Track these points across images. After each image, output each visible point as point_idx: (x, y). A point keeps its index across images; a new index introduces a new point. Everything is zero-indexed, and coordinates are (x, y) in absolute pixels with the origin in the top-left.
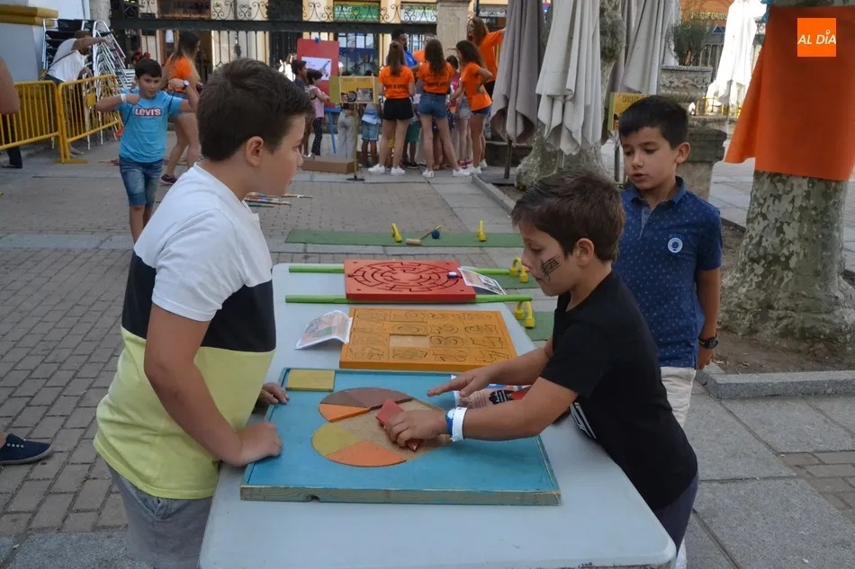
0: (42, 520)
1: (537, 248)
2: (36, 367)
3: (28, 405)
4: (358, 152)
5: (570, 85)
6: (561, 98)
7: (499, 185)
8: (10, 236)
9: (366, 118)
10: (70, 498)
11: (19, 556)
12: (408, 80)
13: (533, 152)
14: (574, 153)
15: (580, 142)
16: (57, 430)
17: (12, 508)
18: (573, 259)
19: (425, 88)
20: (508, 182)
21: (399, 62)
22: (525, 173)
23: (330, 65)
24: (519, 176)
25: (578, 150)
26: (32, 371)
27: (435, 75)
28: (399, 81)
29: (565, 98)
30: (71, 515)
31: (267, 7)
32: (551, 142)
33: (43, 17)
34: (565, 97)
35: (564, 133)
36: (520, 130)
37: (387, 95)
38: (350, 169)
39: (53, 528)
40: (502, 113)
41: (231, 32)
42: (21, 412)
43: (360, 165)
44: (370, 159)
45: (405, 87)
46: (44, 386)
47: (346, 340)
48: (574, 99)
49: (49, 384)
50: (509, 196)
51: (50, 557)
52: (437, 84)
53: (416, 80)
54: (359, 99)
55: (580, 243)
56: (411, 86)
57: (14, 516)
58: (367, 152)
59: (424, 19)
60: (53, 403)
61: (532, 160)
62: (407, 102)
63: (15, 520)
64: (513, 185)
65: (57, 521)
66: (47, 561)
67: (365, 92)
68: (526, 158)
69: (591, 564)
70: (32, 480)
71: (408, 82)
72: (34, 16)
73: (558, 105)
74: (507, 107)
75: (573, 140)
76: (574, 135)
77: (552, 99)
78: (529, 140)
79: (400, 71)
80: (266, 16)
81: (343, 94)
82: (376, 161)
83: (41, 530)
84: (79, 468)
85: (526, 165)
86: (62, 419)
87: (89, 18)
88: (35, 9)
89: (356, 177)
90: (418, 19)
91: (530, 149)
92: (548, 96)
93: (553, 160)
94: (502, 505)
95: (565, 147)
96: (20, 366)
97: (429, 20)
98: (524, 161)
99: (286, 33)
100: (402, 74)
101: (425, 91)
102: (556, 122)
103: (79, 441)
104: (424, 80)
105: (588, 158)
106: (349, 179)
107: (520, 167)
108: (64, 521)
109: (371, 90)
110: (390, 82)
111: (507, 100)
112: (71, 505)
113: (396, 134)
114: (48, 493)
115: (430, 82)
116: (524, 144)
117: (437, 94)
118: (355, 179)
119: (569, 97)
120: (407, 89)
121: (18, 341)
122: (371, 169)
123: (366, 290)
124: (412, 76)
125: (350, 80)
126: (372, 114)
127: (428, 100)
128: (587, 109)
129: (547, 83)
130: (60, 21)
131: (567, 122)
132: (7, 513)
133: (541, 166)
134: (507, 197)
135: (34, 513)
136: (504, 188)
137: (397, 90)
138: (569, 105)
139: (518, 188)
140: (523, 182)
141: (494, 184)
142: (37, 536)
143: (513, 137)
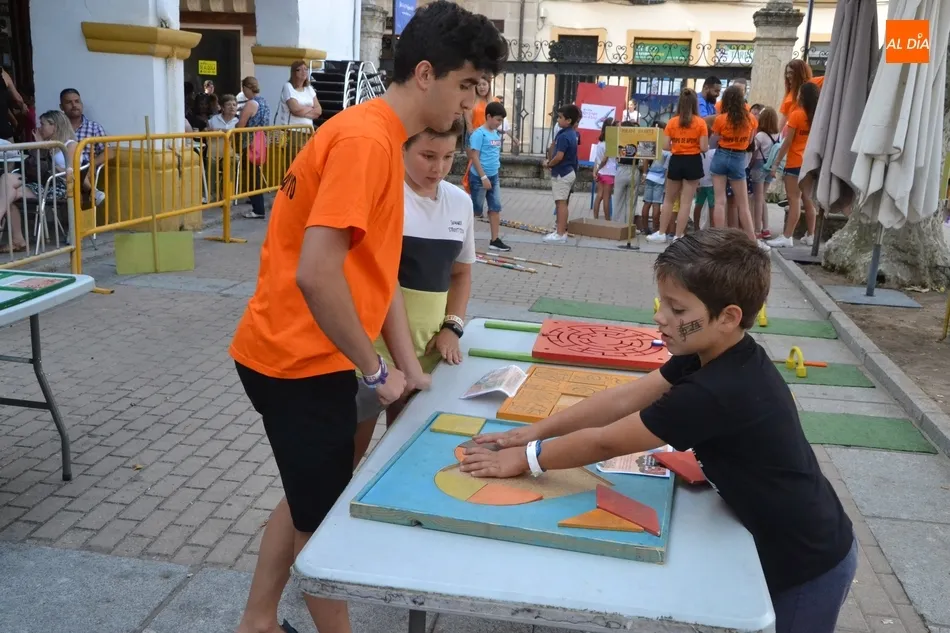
0: (217, 555)
1: (679, 309)
2: (242, 414)
3: (227, 448)
4: (636, 217)
5: (899, 141)
6: (884, 158)
7: (802, 263)
8: (244, 284)
9: (651, 177)
10: (246, 540)
11: (191, 584)
12: (701, 132)
13: (847, 225)
14: (897, 227)
15: (905, 212)
16: (247, 475)
17: (194, 541)
18: (716, 324)
19: (721, 143)
20: (816, 260)
21: (691, 113)
22: (836, 250)
23: (614, 112)
24: (827, 253)
25: (904, 222)
26: (237, 417)
27: (735, 129)
28: (689, 134)
29: (888, 158)
30: (245, 555)
31: (550, 47)
32: (868, 211)
33: (310, 58)
34: (889, 156)
35: (885, 203)
36: (834, 197)
37: (674, 151)
38: (624, 234)
39: (225, 565)
40: (814, 175)
41: (508, 75)
42: (218, 454)
43: (638, 231)
44: (651, 225)
45: (696, 141)
46: (245, 432)
47: (511, 394)
48: (901, 160)
49: (250, 431)
50: (811, 276)
51: (217, 589)
52: (737, 139)
53: (710, 132)
54: (638, 153)
55: (730, 310)
56: (704, 140)
57: (194, 548)
58: (648, 217)
59: (736, 61)
60: (250, 450)
61: (846, 233)
62: (697, 159)
63: (193, 552)
64: (820, 264)
65: (230, 558)
66: (214, 594)
67: (646, 146)
68: (839, 231)
69: (670, 617)
70: (216, 518)
71: (699, 136)
72: (302, 58)
73: (879, 167)
74: (820, 168)
75: (897, 211)
76: (897, 204)
77: (872, 159)
78: (846, 209)
79: (691, 122)
80: (548, 56)
81: (620, 147)
82: (657, 228)
83: (215, 564)
84: (261, 513)
85: (838, 239)
86: (256, 465)
87: (357, 59)
88: (304, 50)
89: (629, 244)
90: (729, 61)
91: (845, 220)
92: (867, 155)
93: (874, 235)
94: (603, 555)
95: (885, 218)
96: (226, 411)
97: (743, 61)
98: (836, 236)
99: (570, 76)
100: (693, 126)
101: (720, 147)
102: (874, 187)
103: (267, 488)
104: (720, 134)
105: (921, 234)
106: (622, 247)
107: (830, 241)
108: (237, 559)
109: (654, 143)
110: (678, 135)
111: (820, 159)
112: (246, 546)
113: (682, 197)
114: (229, 531)
115: (728, 136)
116: (840, 215)
117: (734, 150)
118: (629, 246)
119: (896, 157)
120: (698, 143)
121: (230, 387)
122: (649, 237)
123: (554, 350)
124: (706, 127)
125: (631, 131)
126: (660, 172)
127: (724, 159)
128: (918, 172)
129: (866, 140)
130: (328, 63)
131: (889, 188)
132: (188, 544)
133: (857, 242)
134: (807, 277)
135: (212, 549)
136: (808, 267)
137: (686, 144)
138: (894, 166)
139: (825, 268)
140: (832, 261)
141: (795, 261)
142: (210, 569)
143: (825, 205)
